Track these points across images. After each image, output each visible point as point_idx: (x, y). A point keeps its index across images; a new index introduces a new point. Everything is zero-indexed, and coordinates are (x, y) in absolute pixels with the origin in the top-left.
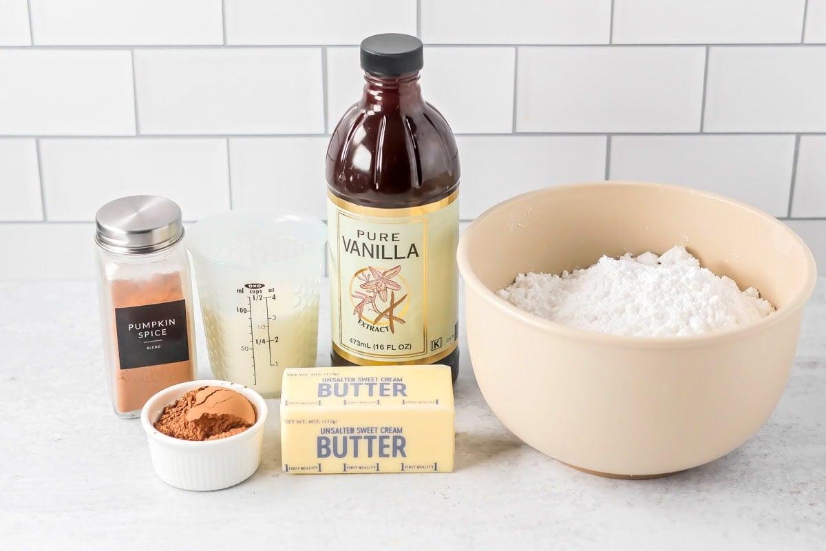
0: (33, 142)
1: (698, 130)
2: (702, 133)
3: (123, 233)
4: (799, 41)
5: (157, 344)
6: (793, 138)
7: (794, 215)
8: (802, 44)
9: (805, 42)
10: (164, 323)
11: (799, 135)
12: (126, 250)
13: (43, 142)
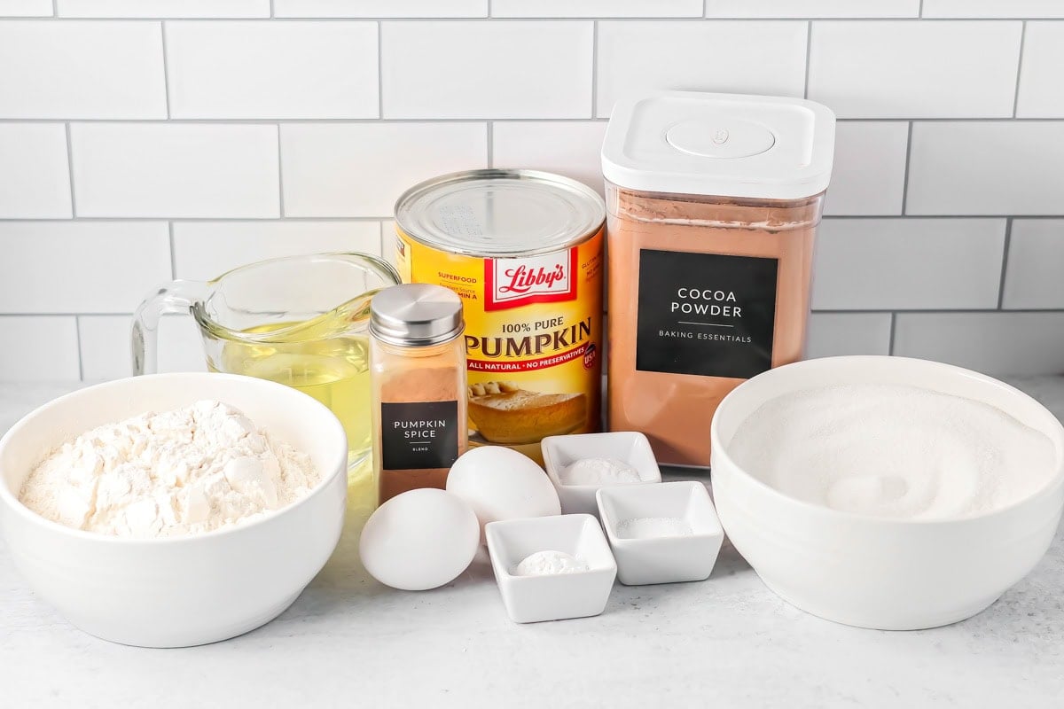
0: (166, 225)
1: (900, 213)
2: (904, 216)
3: (400, 323)
4: (1011, 116)
5: (424, 446)
6: (1005, 221)
7: (1005, 306)
8: (1014, 119)
9: (1018, 117)
10: (433, 424)
11: (1010, 219)
12: (402, 342)
13: (176, 225)
